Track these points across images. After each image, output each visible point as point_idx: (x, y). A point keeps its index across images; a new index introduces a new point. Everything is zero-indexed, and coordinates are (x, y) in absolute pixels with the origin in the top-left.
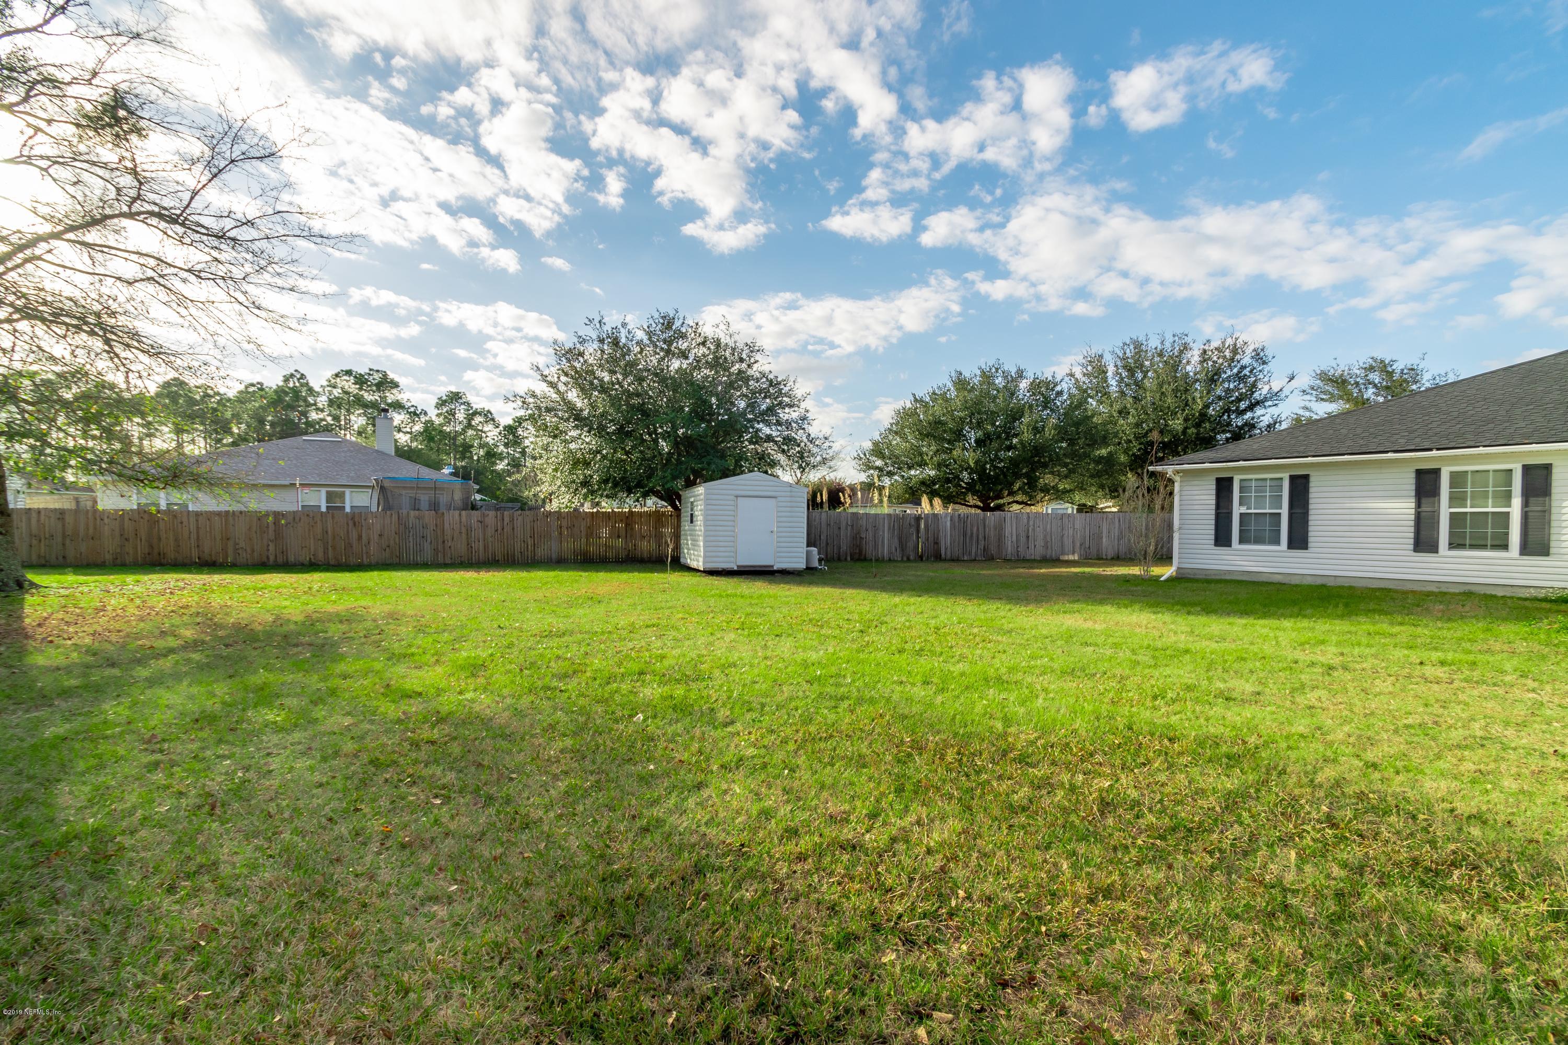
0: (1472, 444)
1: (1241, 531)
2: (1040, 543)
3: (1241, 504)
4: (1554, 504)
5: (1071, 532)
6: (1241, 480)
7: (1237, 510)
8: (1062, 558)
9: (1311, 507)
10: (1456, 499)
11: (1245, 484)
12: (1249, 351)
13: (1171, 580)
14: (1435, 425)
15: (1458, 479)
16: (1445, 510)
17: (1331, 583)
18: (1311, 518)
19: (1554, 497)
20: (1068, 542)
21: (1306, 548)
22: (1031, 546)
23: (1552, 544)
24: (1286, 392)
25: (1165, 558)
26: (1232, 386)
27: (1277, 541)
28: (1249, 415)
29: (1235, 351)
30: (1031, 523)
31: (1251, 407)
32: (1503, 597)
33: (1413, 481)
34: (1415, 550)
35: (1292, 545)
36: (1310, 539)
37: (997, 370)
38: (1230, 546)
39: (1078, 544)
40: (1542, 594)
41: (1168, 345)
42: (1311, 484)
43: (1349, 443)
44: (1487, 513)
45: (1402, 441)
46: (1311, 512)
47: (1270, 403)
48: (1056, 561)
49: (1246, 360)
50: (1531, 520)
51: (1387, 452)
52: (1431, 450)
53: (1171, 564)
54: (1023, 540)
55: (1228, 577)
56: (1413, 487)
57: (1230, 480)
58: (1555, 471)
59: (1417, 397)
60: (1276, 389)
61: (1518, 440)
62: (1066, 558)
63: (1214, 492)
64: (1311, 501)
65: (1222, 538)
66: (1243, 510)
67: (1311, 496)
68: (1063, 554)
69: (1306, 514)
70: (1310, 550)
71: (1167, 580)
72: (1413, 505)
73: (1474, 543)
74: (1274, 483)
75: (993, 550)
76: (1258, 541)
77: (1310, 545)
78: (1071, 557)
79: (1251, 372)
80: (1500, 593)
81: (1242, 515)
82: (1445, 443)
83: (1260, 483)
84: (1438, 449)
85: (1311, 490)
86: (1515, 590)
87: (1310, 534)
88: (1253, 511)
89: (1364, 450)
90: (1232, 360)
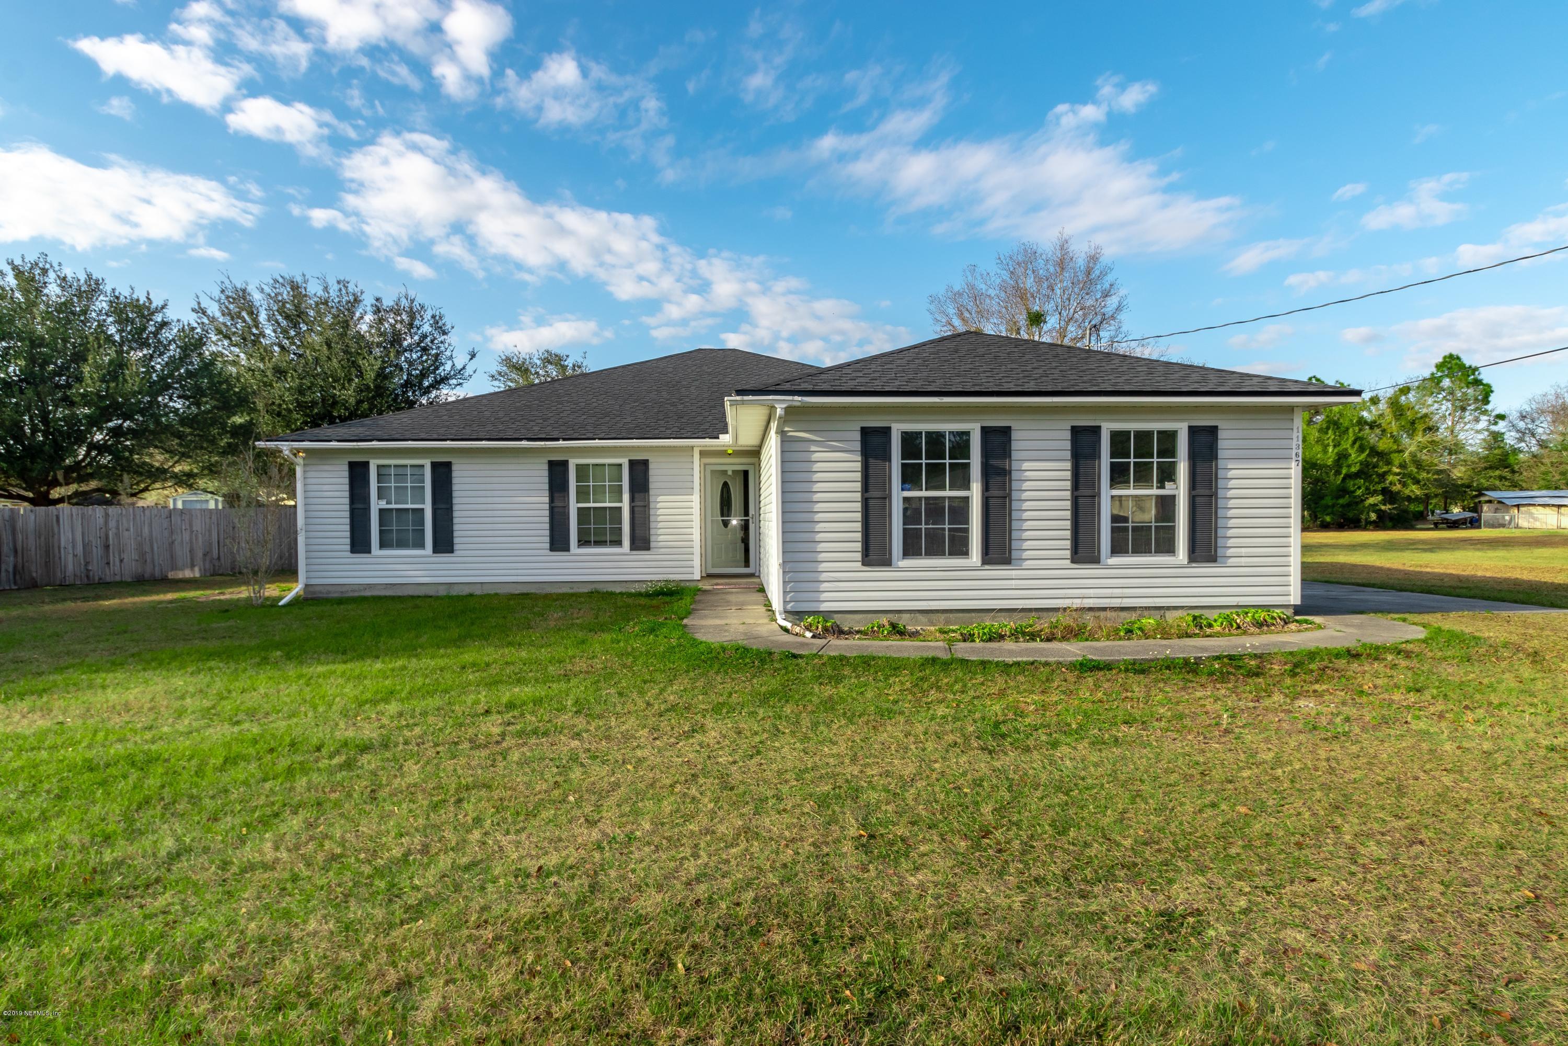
0: (590, 435)
1: (381, 532)
2: (131, 555)
3: (380, 497)
4: (652, 499)
5: (186, 536)
6: (378, 466)
7: (376, 505)
8: (171, 575)
9: (455, 501)
10: (582, 494)
11: (383, 471)
12: (428, 315)
13: (296, 602)
14: (565, 414)
15: (582, 471)
16: (574, 506)
17: (478, 591)
18: (455, 514)
19: (651, 492)
20: (182, 553)
21: (452, 551)
22: (114, 559)
23: (652, 538)
24: (469, 370)
25: (288, 571)
26: (414, 356)
27: (421, 545)
28: (434, 393)
29: (412, 315)
30: (112, 524)
31: (436, 384)
32: (621, 593)
33: (546, 473)
34: (551, 550)
35: (437, 549)
36: (456, 540)
37: (45, 272)
38: (370, 552)
39: (200, 554)
40: (643, 588)
41: (333, 293)
42: (454, 474)
43: (489, 427)
44: (605, 508)
45: (536, 428)
46: (455, 508)
47: (454, 382)
48: (163, 582)
49: (426, 328)
50: (637, 515)
51: (521, 440)
52: (557, 439)
53: (297, 581)
54: (97, 552)
55: (368, 593)
56: (546, 480)
57: (366, 465)
58: (651, 466)
59: (556, 385)
60: (459, 366)
61: (624, 435)
62: (180, 575)
63: (347, 481)
64: (455, 494)
65: (359, 543)
66: (383, 504)
67: (455, 487)
68: (174, 568)
69: (450, 509)
70: (457, 553)
71: (290, 604)
72: (547, 500)
73: (597, 539)
74: (416, 471)
75: (36, 571)
76: (402, 544)
77: (456, 547)
78: (188, 574)
79: (432, 342)
80: (618, 589)
81: (381, 510)
82: (570, 433)
83: (400, 471)
84: (564, 439)
85: (455, 481)
86: (628, 585)
87: (456, 534)
88: (393, 506)
89: (501, 436)
90: (411, 325)
